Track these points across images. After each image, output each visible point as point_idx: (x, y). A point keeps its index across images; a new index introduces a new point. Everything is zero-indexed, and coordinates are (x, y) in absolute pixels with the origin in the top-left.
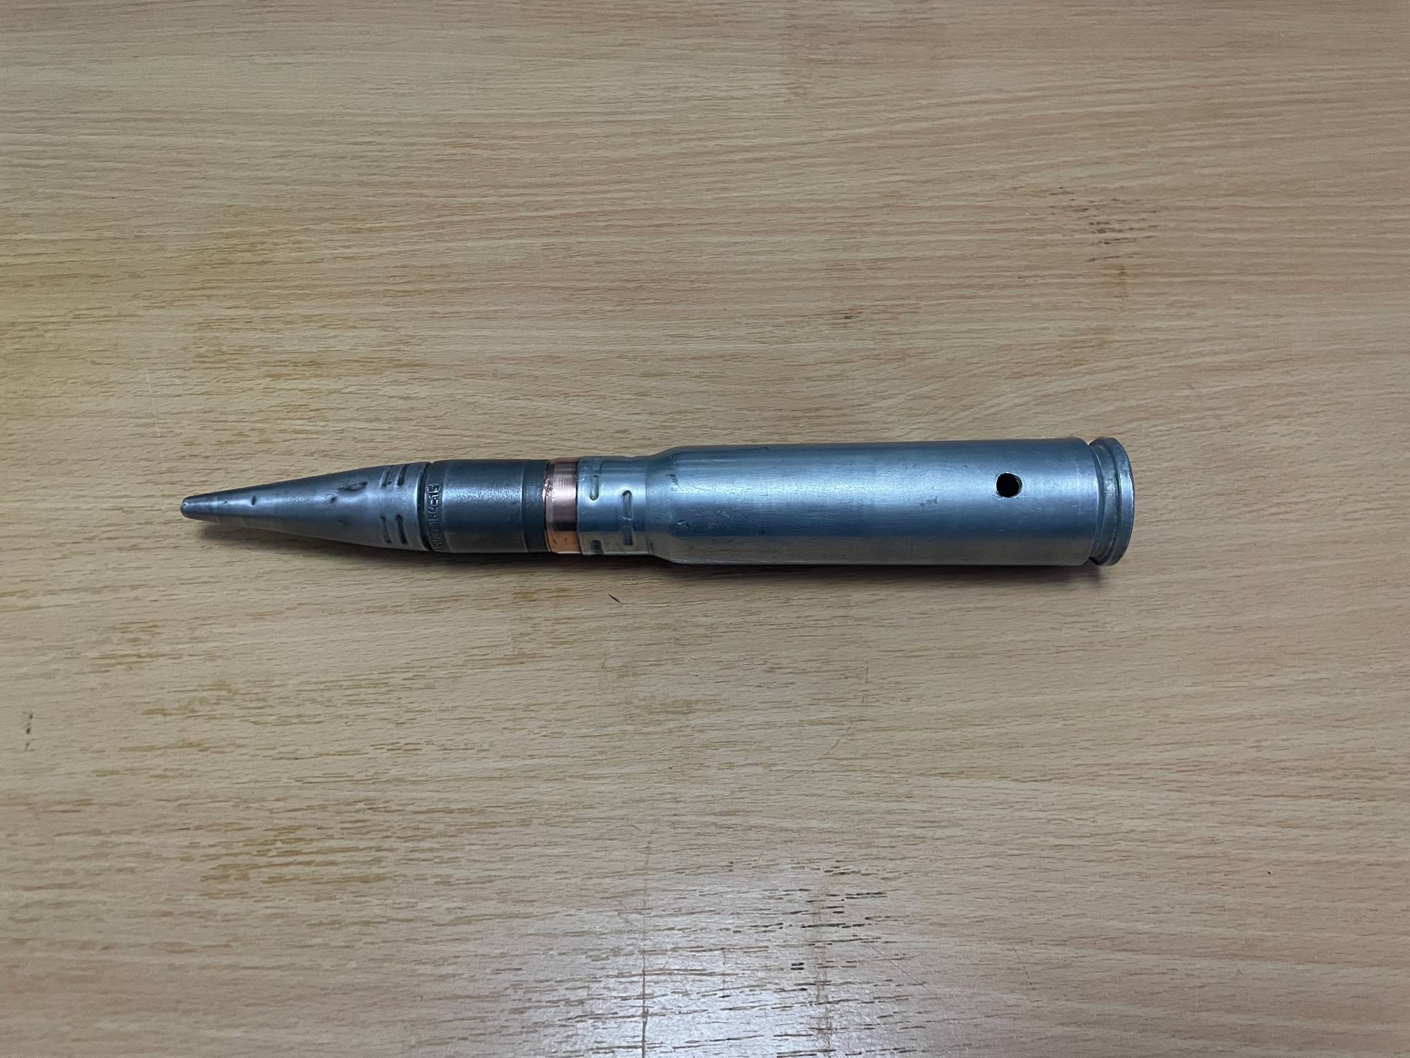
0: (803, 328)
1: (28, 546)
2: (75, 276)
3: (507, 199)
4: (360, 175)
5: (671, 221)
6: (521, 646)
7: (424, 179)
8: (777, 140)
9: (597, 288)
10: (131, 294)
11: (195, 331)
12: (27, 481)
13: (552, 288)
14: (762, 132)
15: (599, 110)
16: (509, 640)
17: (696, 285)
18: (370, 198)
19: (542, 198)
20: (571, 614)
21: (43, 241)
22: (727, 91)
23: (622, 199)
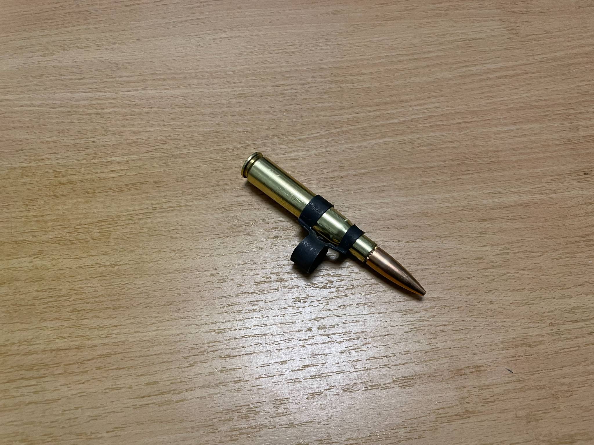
0: (562, 183)
1: (170, 360)
2: (146, 183)
3: (370, 114)
4: (284, 106)
5: (466, 120)
6: (465, 406)
7: (320, 105)
8: (510, 64)
9: (437, 166)
10: (181, 192)
11: (223, 213)
12: (156, 317)
13: (411, 168)
14: (500, 59)
15: (404, 52)
16: (457, 403)
17: (493, 160)
18: (294, 120)
19: (389, 112)
20: (487, 382)
21: (122, 162)
22: (473, 34)
23: (434, 108)
